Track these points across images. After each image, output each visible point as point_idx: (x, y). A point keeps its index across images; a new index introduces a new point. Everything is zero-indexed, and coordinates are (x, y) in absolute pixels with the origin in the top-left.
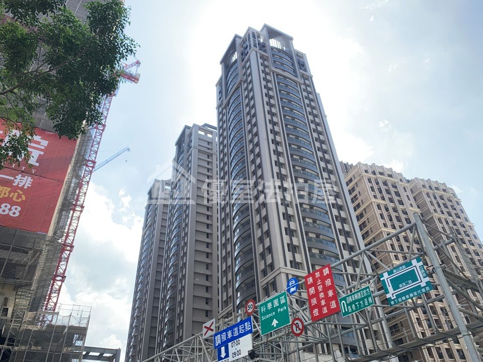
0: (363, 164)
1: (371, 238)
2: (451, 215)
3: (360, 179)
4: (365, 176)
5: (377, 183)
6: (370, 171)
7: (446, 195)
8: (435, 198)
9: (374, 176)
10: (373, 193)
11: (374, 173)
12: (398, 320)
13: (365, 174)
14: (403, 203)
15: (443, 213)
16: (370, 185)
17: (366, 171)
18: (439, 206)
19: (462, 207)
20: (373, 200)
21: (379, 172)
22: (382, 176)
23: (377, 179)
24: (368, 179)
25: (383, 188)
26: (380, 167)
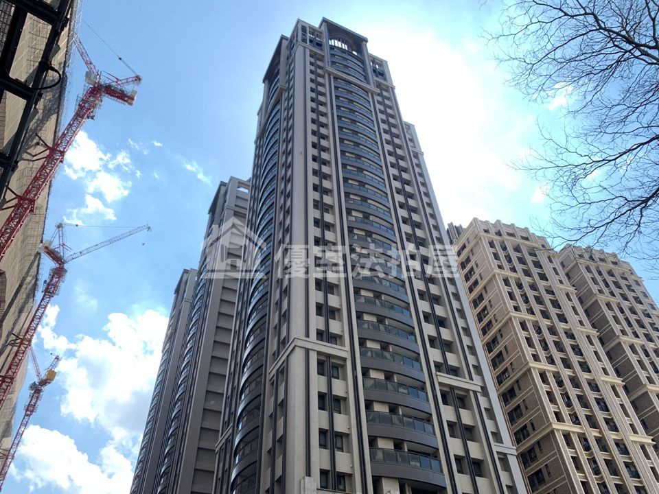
0: (481, 221)
3: (477, 243)
4: (484, 238)
5: (504, 249)
6: (493, 231)
7: (617, 271)
8: (600, 273)
9: (498, 238)
11: (499, 234)
13: (485, 234)
14: (546, 278)
15: (637, 336)
17: (486, 231)
18: (630, 324)
20: (495, 271)
21: (507, 233)
22: (512, 238)
23: (503, 242)
24: (489, 243)
25: (514, 255)
26: (510, 226)
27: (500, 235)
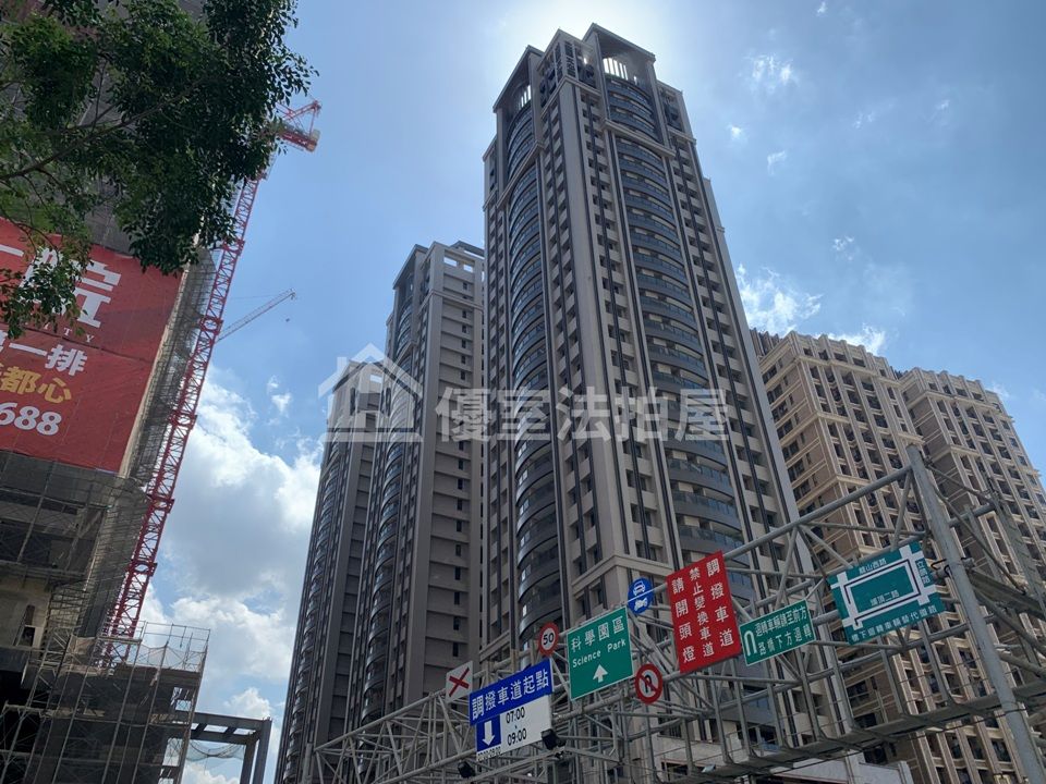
0: (800, 336)
1: (813, 496)
2: (989, 451)
3: (794, 369)
4: (805, 363)
5: (831, 379)
6: (816, 351)
7: (980, 407)
8: (957, 413)
9: (823, 363)
10: (820, 400)
11: (824, 356)
12: (866, 675)
13: (805, 358)
14: (885, 422)
15: (972, 446)
16: (814, 381)
17: (807, 352)
18: (965, 430)
19: (1016, 434)
20: (819, 415)
21: (835, 354)
22: (842, 364)
23: (830, 369)
24: (811, 370)
25: (843, 389)
26: (839, 343)
27: (826, 358)
